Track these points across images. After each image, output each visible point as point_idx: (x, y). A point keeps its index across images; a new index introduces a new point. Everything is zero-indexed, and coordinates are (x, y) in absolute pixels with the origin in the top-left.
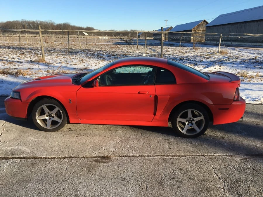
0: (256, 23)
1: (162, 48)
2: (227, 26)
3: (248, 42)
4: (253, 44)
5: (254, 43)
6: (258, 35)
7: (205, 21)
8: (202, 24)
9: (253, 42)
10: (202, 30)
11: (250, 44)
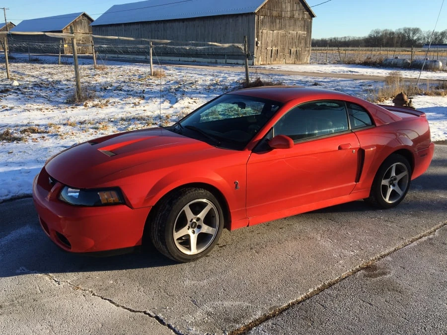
0: (181, 24)
1: (76, 68)
2: (132, 27)
3: (175, 56)
4: (183, 59)
5: (184, 56)
6: (226, 45)
7: (84, 15)
8: (81, 20)
9: (181, 56)
10: (82, 31)
11: (177, 59)
